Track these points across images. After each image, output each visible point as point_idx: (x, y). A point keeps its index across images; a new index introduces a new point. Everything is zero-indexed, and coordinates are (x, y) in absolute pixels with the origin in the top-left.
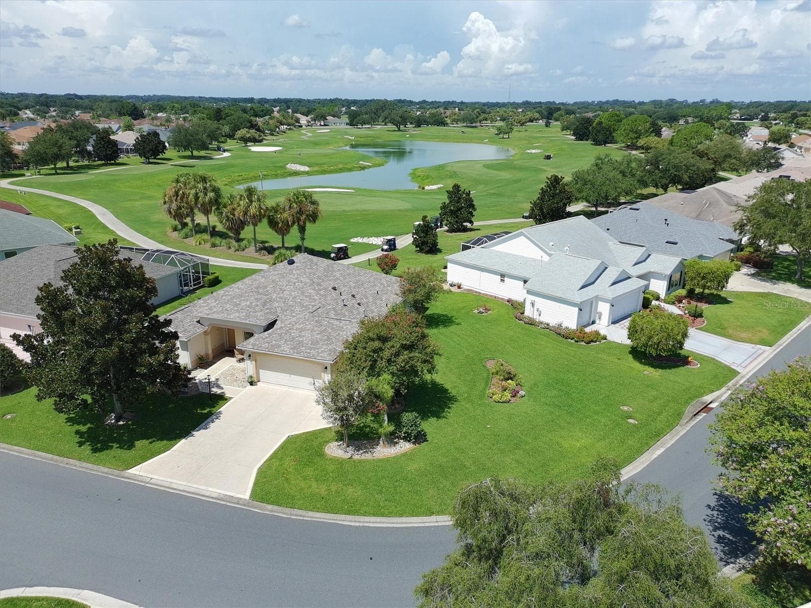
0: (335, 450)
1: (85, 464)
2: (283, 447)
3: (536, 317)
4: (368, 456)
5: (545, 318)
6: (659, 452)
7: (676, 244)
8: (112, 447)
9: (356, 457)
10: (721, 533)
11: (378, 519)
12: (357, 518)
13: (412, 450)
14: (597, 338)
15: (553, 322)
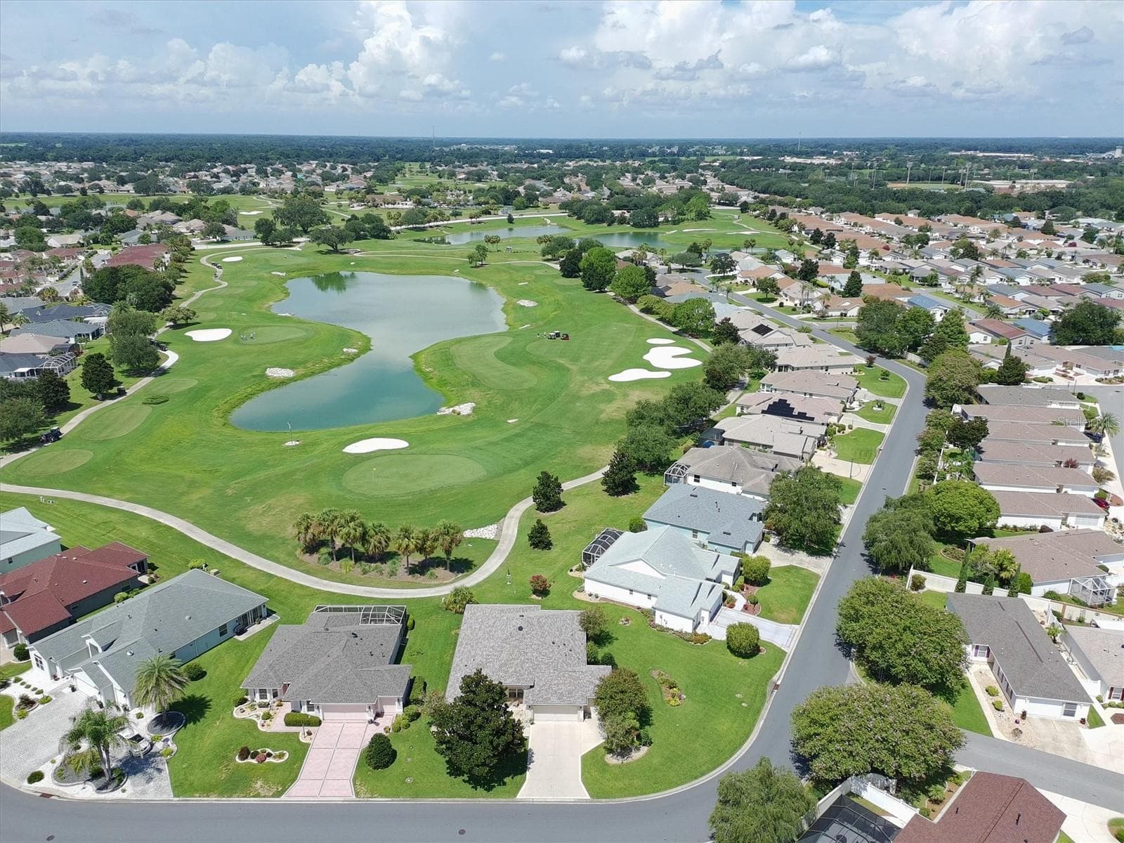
0: (611, 760)
1: (489, 800)
2: (584, 766)
3: (664, 624)
4: (630, 760)
5: (669, 626)
6: (762, 723)
7: (730, 534)
8: (494, 786)
9: (625, 762)
10: (797, 764)
11: (655, 794)
12: (646, 796)
13: (649, 751)
14: (706, 638)
15: (676, 628)
